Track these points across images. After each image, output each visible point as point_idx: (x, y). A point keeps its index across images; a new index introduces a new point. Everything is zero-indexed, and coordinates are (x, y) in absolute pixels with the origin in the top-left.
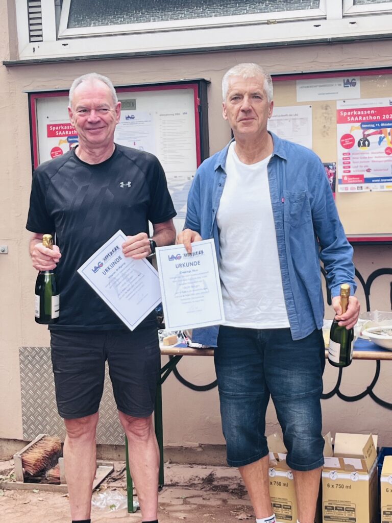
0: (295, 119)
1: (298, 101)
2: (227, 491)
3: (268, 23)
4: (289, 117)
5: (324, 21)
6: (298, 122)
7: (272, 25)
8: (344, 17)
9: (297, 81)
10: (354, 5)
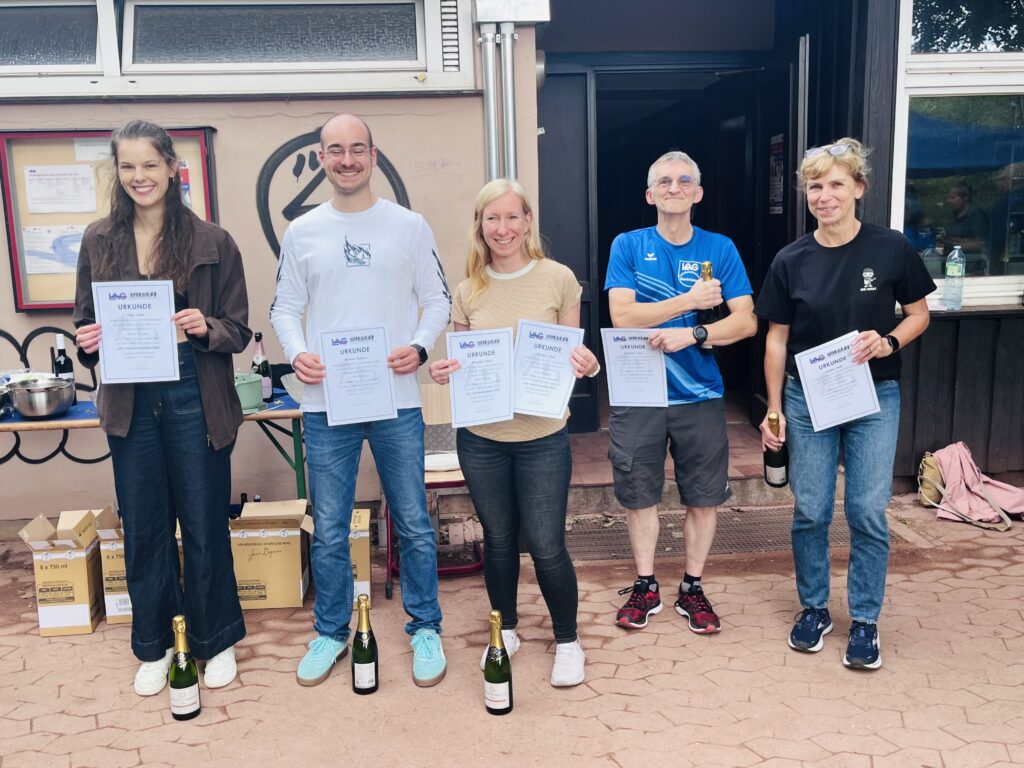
0: (75, 179)
1: (77, 159)
2: (21, 568)
3: (40, 75)
4: (68, 177)
5: (101, 78)
6: (79, 182)
7: (43, 79)
8: (122, 75)
9: (75, 139)
10: (134, 62)
